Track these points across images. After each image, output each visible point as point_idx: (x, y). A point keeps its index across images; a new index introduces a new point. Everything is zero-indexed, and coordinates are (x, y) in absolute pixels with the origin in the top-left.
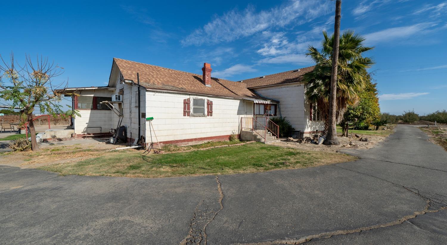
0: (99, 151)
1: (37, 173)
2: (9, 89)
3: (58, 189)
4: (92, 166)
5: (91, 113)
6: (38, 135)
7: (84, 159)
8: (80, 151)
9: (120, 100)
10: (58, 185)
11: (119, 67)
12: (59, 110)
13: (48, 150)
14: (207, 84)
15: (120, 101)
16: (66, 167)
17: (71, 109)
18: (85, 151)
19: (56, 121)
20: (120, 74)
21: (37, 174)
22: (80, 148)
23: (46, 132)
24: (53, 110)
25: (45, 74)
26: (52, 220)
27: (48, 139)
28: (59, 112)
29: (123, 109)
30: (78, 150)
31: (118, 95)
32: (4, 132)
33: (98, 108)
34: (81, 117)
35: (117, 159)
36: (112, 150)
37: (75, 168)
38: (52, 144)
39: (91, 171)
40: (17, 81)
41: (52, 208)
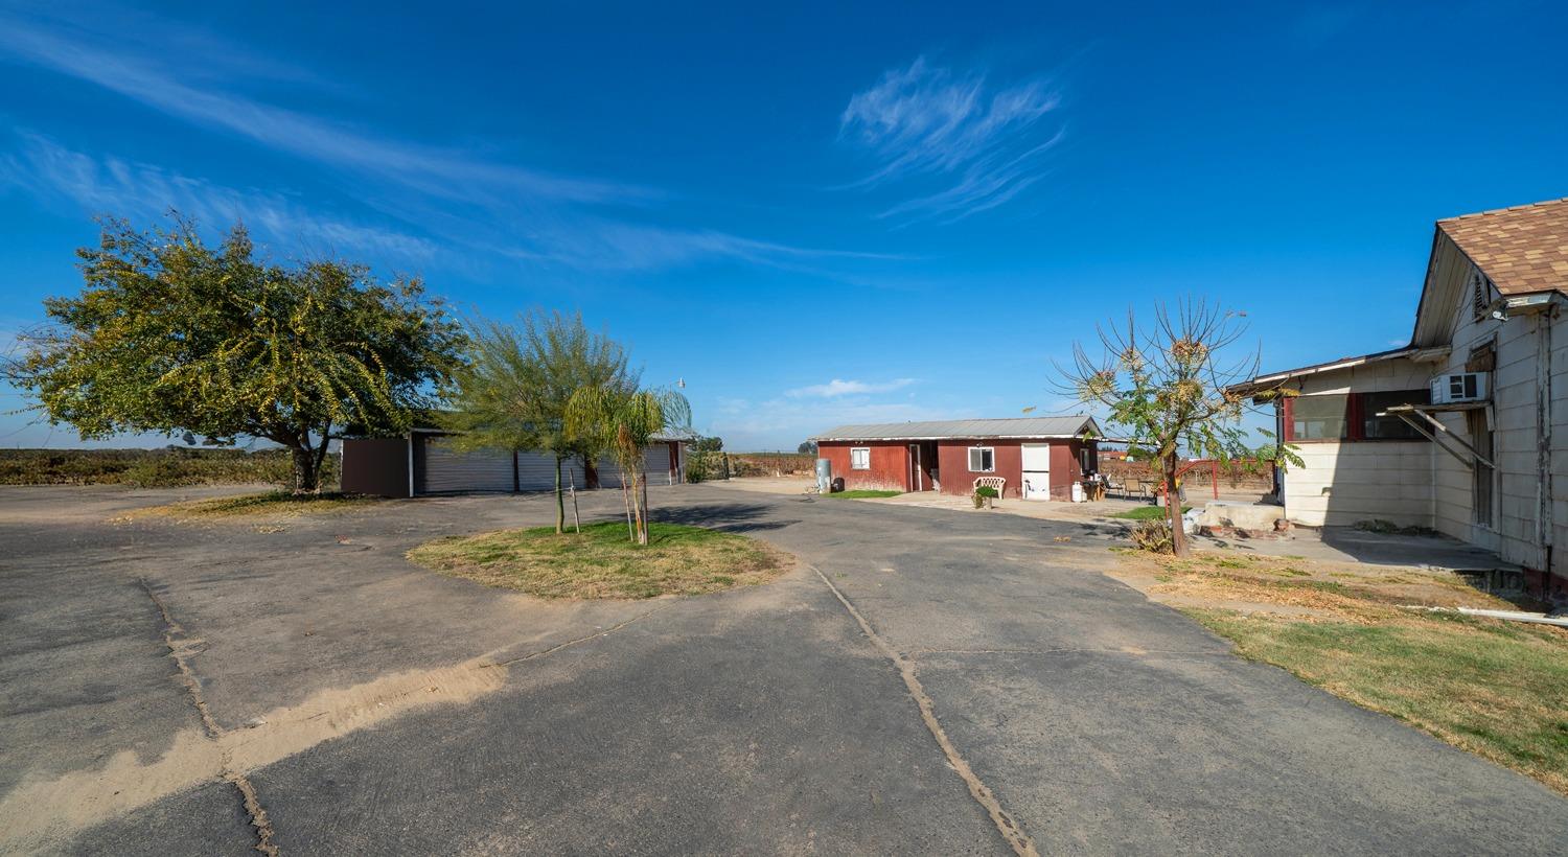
0: (1376, 600)
1: (1179, 624)
2: (1128, 398)
3: (1227, 703)
4: (1347, 655)
5: (1339, 455)
6: (1189, 514)
7: (1317, 616)
8: (1301, 585)
9: (1475, 395)
10: (1231, 690)
11: (1469, 251)
12: (1239, 444)
13: (1212, 559)
15: (1477, 399)
16: (1256, 630)
17: (1272, 441)
18: (1321, 587)
19: (1236, 477)
20: (1473, 280)
21: (1181, 627)
22: (1302, 573)
23: (1207, 507)
24: (1223, 446)
25: (1197, 345)
26: (1204, 819)
27: (1214, 528)
28: (1237, 451)
29: (1491, 433)
30: (1298, 581)
31: (1462, 373)
32: (1129, 498)
33: (1368, 435)
34: (1303, 467)
35: (1469, 661)
36: (1436, 609)
37: (1283, 644)
38: (1222, 545)
39: (1343, 677)
40: (1141, 375)
41: (1207, 771)
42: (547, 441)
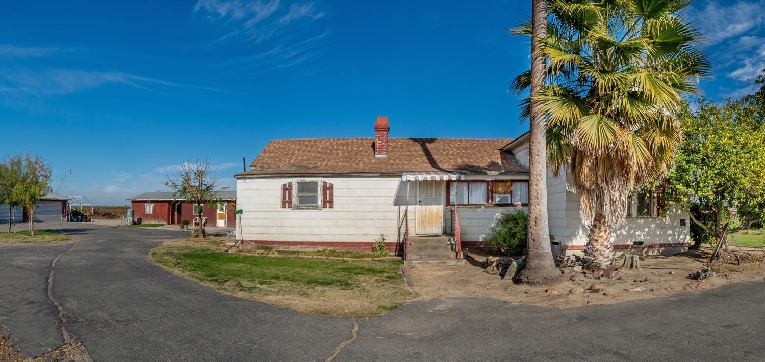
14: (380, 153)
42: (7, 201)
